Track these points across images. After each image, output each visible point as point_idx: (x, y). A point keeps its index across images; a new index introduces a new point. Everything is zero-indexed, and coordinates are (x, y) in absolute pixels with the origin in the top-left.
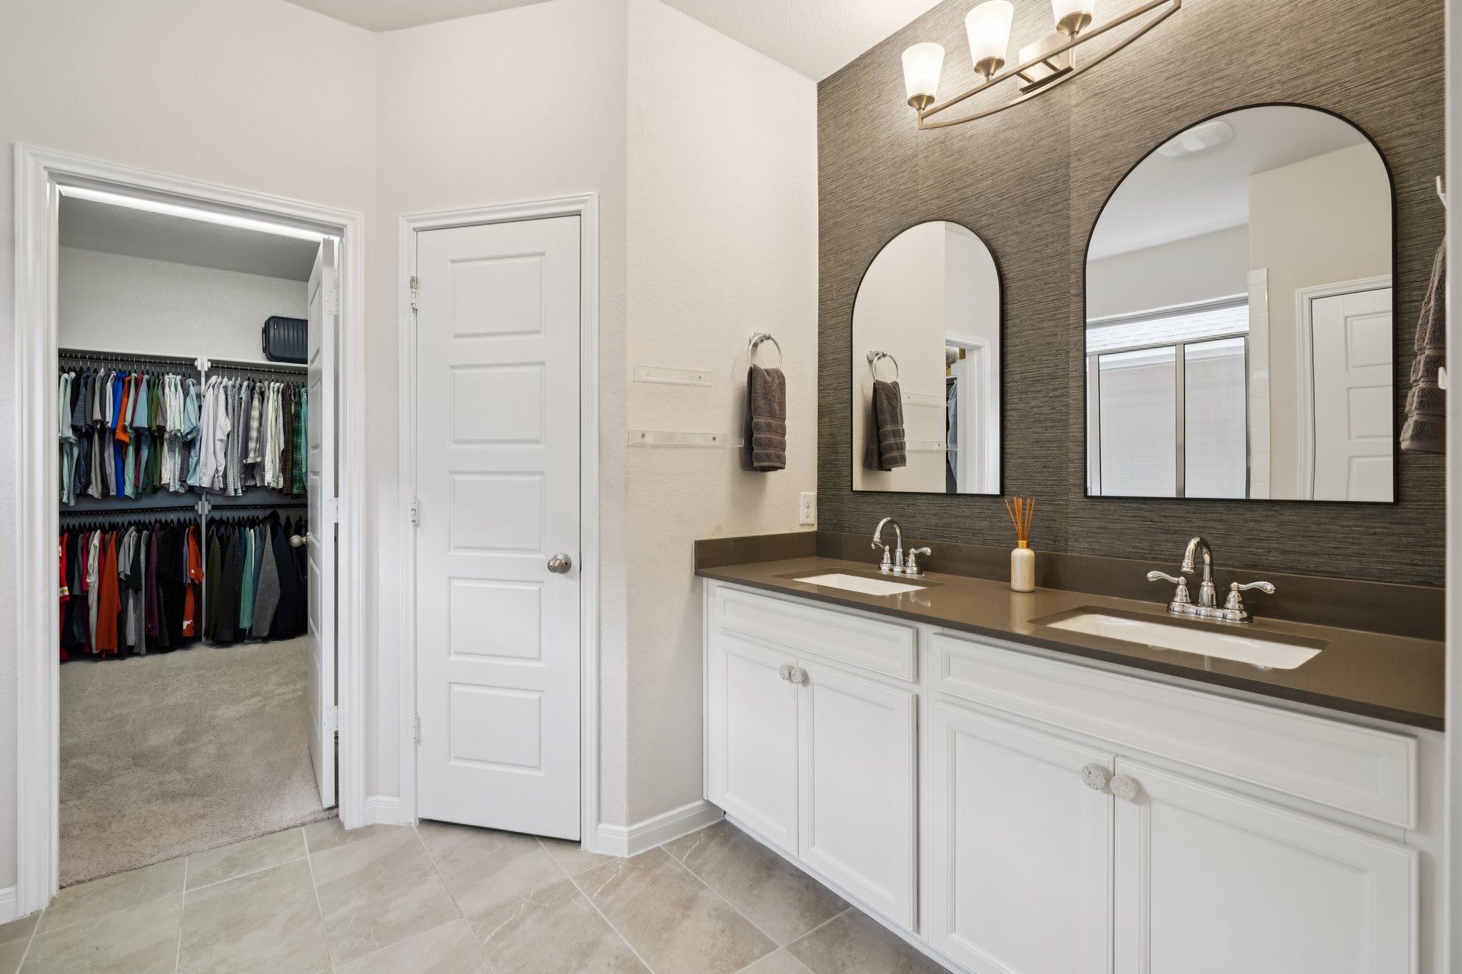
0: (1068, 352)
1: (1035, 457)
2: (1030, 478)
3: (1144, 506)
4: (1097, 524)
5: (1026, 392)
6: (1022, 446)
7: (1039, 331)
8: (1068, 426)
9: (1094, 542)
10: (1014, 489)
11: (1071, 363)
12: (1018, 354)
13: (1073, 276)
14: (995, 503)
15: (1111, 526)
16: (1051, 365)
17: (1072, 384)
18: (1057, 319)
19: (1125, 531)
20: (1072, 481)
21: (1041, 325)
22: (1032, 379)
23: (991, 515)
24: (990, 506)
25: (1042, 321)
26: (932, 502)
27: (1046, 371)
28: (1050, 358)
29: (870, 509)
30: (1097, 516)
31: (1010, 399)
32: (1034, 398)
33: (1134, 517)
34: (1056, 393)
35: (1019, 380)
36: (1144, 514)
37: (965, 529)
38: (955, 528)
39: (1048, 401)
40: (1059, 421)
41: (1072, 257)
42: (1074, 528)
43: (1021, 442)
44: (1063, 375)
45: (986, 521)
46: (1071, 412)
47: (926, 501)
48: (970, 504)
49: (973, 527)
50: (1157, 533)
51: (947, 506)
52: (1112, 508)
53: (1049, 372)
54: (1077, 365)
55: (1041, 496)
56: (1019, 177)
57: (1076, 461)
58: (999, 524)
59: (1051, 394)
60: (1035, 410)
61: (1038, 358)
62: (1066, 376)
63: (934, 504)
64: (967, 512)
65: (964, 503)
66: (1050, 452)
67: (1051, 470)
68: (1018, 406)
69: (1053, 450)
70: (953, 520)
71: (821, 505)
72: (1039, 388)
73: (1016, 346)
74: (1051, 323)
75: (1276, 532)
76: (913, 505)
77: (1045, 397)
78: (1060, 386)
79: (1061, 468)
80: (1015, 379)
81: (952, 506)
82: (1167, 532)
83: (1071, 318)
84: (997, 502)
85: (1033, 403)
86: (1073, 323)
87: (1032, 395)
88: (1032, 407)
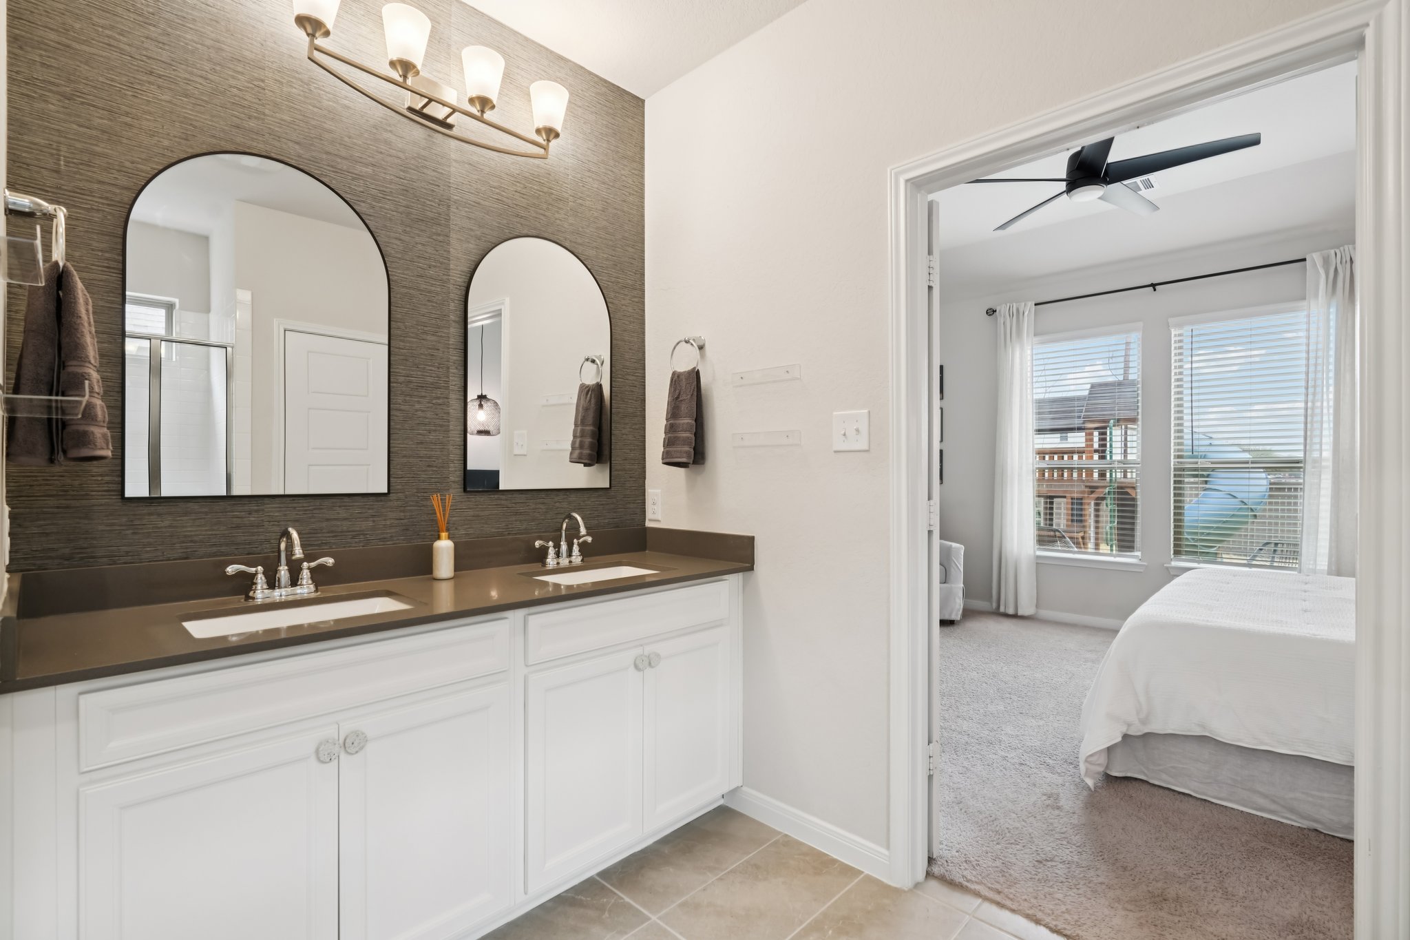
0: (448, 368)
1: (420, 457)
2: (415, 476)
3: (502, 496)
4: (471, 513)
5: (411, 396)
6: (407, 446)
7: (422, 341)
8: (449, 431)
9: (469, 528)
10: (399, 487)
11: (451, 378)
12: (402, 357)
13: (453, 304)
14: (378, 501)
15: (482, 513)
16: (433, 375)
17: (452, 396)
18: (438, 336)
19: (490, 516)
20: (452, 478)
21: (424, 336)
22: (416, 384)
23: (374, 514)
24: (373, 505)
25: (425, 333)
26: (290, 505)
27: (430, 380)
28: (433, 369)
29: (167, 523)
30: (472, 506)
31: (394, 399)
32: (419, 402)
33: (496, 505)
34: (438, 401)
35: (404, 382)
36: (503, 502)
37: (341, 532)
38: (328, 533)
39: (432, 407)
40: (441, 426)
41: (451, 288)
42: (454, 519)
43: (405, 442)
44: (444, 386)
45: (367, 521)
46: (451, 419)
47: (282, 505)
48: (348, 504)
49: (350, 529)
50: (511, 515)
51: (314, 509)
52: (482, 499)
53: (431, 381)
54: (455, 381)
55: (426, 492)
56: (405, 188)
57: (455, 462)
58: (383, 523)
59: (434, 402)
60: (420, 413)
61: (422, 366)
62: (447, 388)
63: (295, 508)
64: (343, 513)
65: (338, 504)
66: (433, 453)
67: (435, 469)
68: (403, 407)
69: (436, 451)
70: (324, 524)
71: (20, 526)
72: (423, 394)
73: (400, 348)
74: (434, 338)
75: (567, 508)
76: (257, 511)
77: (429, 403)
78: (442, 396)
79: (443, 467)
80: (399, 381)
81: (322, 509)
82: (516, 514)
83: (451, 339)
84: (381, 501)
85: (417, 406)
86: (453, 344)
87: (416, 400)
88: (417, 411)
